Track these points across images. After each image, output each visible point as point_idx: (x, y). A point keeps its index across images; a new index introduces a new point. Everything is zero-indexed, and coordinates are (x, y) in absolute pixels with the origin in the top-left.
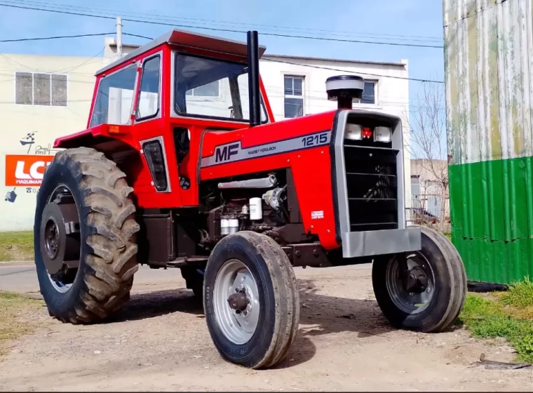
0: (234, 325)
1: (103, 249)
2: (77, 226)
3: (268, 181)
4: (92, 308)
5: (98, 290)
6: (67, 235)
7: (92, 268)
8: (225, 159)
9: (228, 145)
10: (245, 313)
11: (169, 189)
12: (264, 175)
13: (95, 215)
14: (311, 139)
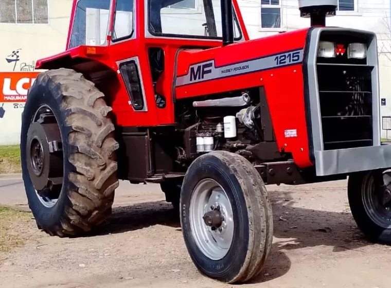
0: (209, 241)
1: (84, 167)
2: (59, 145)
3: (242, 100)
4: (76, 222)
5: (81, 205)
6: (51, 153)
7: (75, 184)
8: (199, 78)
9: (201, 64)
10: (221, 230)
11: (146, 109)
12: (237, 93)
13: (76, 134)
14: (284, 58)
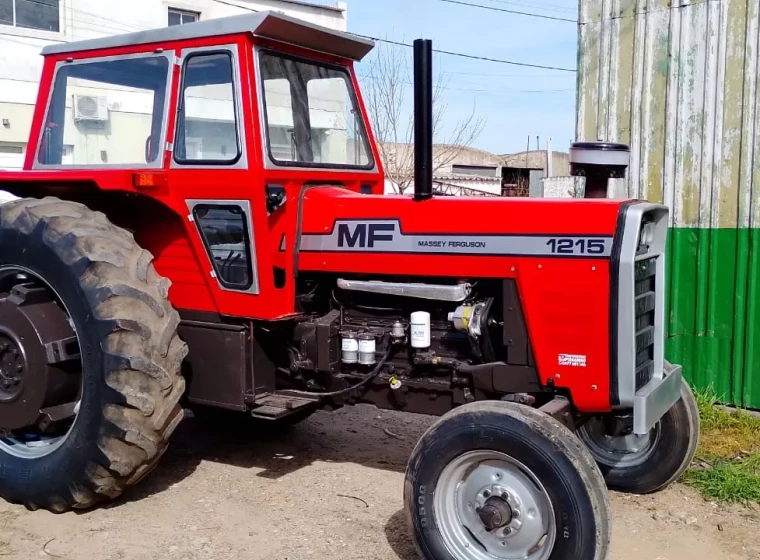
0: (471, 545)
1: (139, 395)
2: (71, 347)
4: (107, 488)
5: (124, 461)
6: (52, 365)
7: (119, 426)
8: (362, 245)
9: (367, 223)
10: (507, 532)
11: (255, 289)
13: (124, 335)
14: (568, 244)
